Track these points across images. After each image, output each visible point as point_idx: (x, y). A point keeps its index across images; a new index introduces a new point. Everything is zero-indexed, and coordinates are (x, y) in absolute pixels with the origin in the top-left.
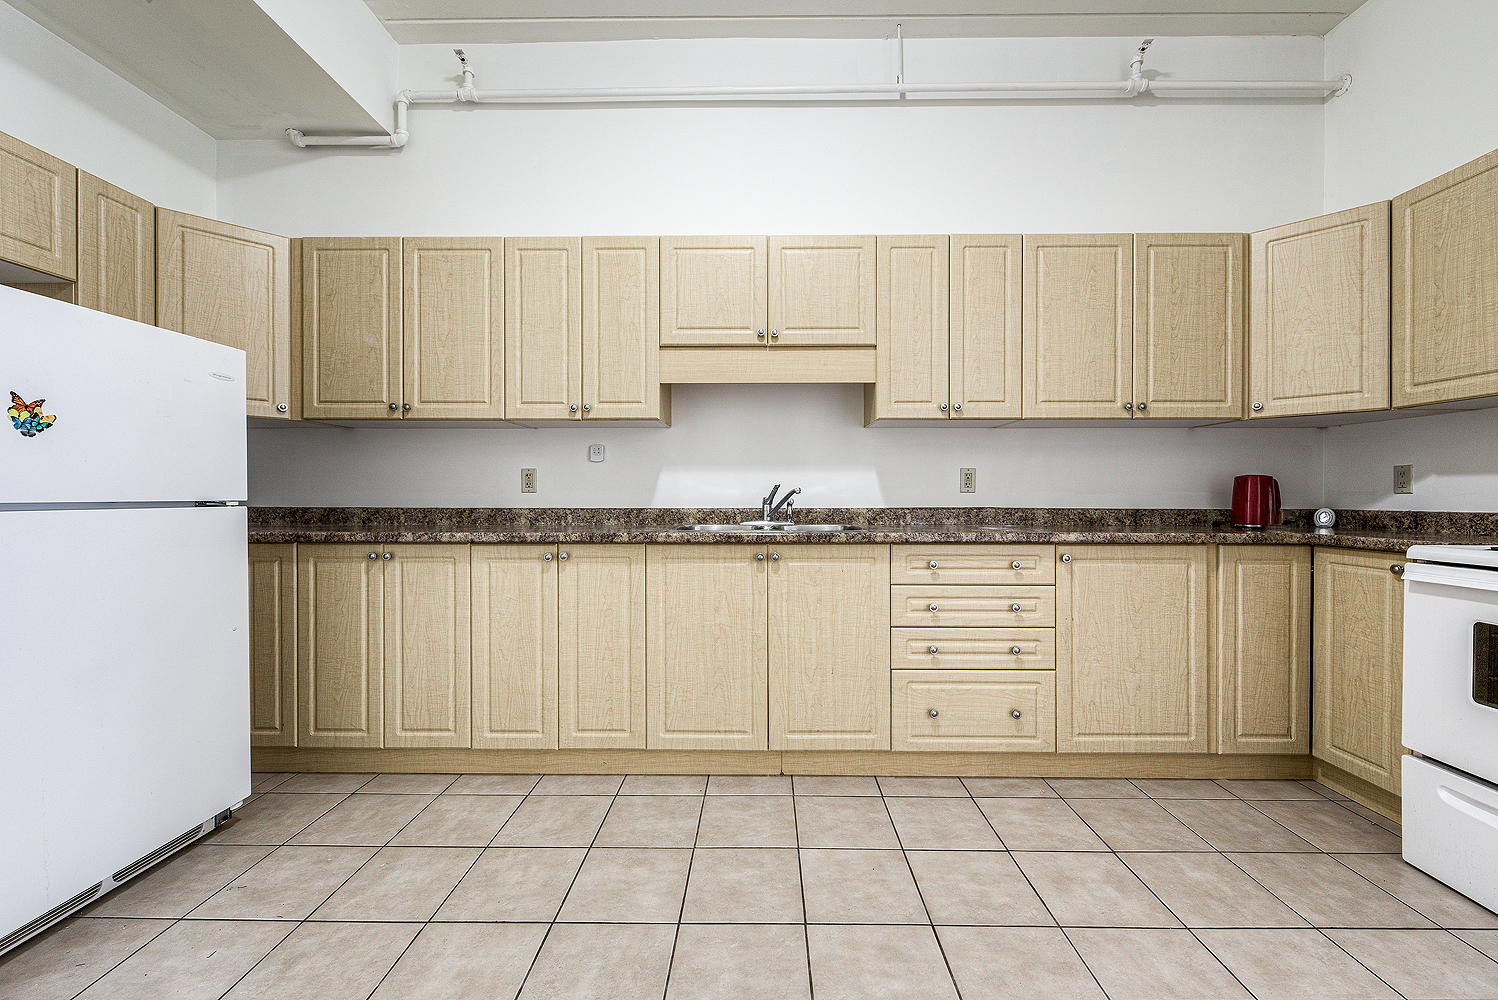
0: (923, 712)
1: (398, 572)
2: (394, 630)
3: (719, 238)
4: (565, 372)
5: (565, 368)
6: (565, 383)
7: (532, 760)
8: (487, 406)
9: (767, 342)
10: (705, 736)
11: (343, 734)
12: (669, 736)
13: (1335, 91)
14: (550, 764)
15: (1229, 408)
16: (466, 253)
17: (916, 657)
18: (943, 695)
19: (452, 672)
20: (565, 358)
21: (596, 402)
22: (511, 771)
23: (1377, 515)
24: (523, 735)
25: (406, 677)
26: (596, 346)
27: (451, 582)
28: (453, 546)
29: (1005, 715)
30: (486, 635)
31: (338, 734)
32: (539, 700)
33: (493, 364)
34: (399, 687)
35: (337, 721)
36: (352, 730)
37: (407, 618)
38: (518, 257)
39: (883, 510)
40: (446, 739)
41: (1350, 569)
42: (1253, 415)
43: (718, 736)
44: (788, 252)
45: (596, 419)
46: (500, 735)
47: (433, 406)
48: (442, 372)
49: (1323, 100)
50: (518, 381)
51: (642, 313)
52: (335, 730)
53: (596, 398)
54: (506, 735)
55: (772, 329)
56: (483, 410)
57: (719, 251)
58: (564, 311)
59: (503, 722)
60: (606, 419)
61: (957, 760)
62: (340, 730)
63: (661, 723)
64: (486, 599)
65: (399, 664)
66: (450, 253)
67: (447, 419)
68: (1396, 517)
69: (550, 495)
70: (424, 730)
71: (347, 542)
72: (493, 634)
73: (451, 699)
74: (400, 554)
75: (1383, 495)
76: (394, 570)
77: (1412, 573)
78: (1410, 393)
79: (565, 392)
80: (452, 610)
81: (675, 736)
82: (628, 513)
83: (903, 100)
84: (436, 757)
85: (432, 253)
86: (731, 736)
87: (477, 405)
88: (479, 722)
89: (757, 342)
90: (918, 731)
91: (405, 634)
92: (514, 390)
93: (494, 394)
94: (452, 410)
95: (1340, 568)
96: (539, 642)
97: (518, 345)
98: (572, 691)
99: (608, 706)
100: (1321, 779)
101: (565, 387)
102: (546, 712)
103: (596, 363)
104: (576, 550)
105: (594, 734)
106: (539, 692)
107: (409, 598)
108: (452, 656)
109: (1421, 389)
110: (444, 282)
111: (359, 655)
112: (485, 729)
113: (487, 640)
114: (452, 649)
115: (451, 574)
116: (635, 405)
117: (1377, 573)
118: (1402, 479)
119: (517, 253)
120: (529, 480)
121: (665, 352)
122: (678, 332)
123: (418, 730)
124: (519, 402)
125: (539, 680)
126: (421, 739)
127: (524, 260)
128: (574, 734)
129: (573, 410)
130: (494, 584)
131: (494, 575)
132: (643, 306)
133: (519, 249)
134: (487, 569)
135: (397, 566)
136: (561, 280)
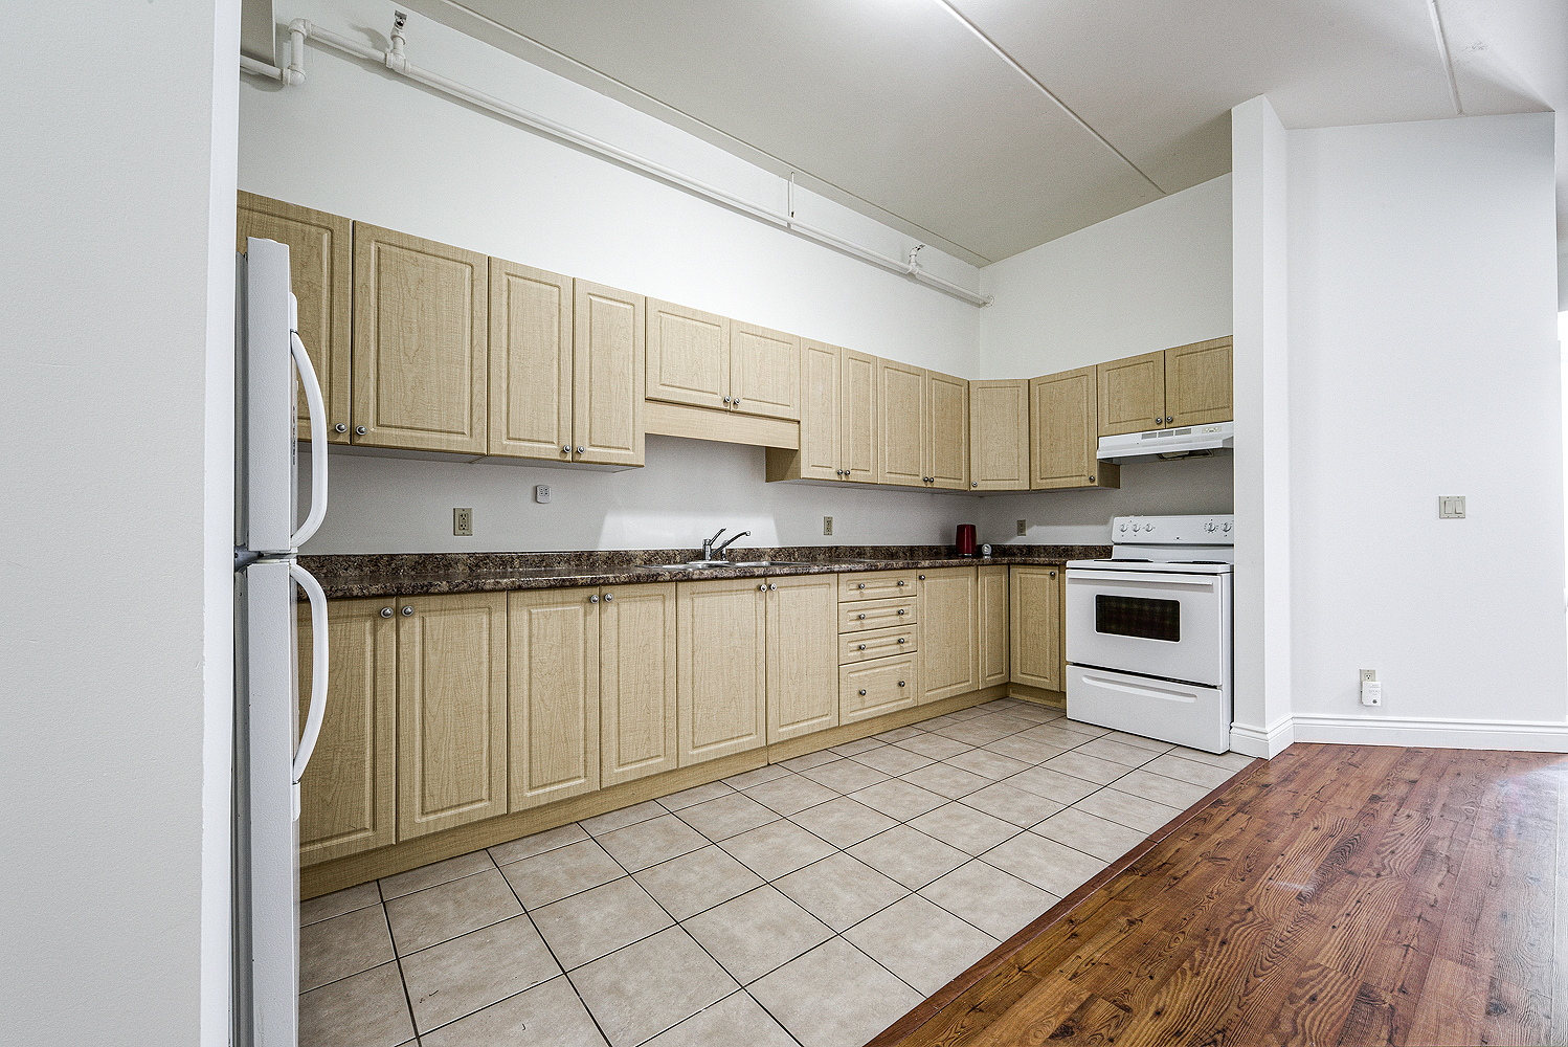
0: (856, 693)
1: (418, 630)
2: (412, 699)
3: (695, 312)
4: (556, 411)
5: (555, 407)
6: (556, 422)
7: (563, 811)
8: (467, 439)
9: (730, 408)
10: (723, 745)
11: (335, 842)
12: (695, 752)
13: (985, 303)
14: (581, 810)
15: (962, 485)
16: (440, 261)
17: (852, 654)
18: (866, 679)
19: (486, 733)
20: (556, 398)
21: (587, 444)
22: (542, 828)
23: (1011, 547)
24: (565, 785)
25: (429, 750)
26: (587, 389)
27: (485, 635)
28: (488, 594)
29: (896, 686)
30: (526, 687)
31: (327, 844)
32: (582, 744)
33: (475, 391)
34: (418, 765)
35: (327, 826)
36: (349, 833)
37: (429, 681)
38: (505, 282)
39: (780, 549)
40: (481, 809)
41: (1028, 576)
42: (972, 489)
43: (732, 742)
44: (744, 335)
45: (586, 462)
46: (541, 791)
47: (394, 432)
48: (409, 393)
49: (979, 306)
50: (504, 415)
51: (631, 365)
52: (322, 840)
53: (587, 441)
54: (548, 789)
55: (734, 397)
56: (462, 442)
57: (694, 322)
58: (556, 348)
59: (545, 775)
60: (596, 463)
61: (866, 726)
62: (331, 838)
63: (690, 742)
64: (526, 649)
65: (418, 739)
66: (420, 256)
67: (415, 449)
68: (1020, 548)
69: (485, 539)
70: (451, 807)
71: (357, 597)
72: (534, 686)
73: (485, 764)
74: (420, 608)
75: (1012, 536)
76: (414, 627)
77: (1069, 574)
78: (1039, 484)
79: (555, 432)
80: (486, 665)
81: (701, 750)
82: (578, 556)
83: (788, 229)
84: (452, 839)
85: (393, 249)
86: (741, 740)
87: (454, 437)
88: (517, 780)
89: (723, 407)
90: (853, 708)
91: (428, 700)
92: (498, 423)
93: (475, 426)
94: (422, 439)
95: (1023, 576)
96: (582, 685)
97: (504, 375)
98: (614, 728)
99: (646, 736)
100: (1012, 695)
101: (555, 427)
102: (589, 755)
103: (587, 406)
104: (618, 591)
105: (633, 766)
106: (582, 737)
107: (432, 658)
108: (485, 716)
109: (1044, 481)
110: (412, 287)
111: (361, 737)
112: (525, 788)
113: (526, 693)
114: (485, 709)
115: (485, 626)
116: (624, 452)
117: (1042, 576)
118: (1021, 528)
119: (505, 277)
120: (462, 522)
121: (649, 404)
122: (661, 388)
123: (442, 810)
124: (504, 437)
125: (582, 724)
126: (448, 818)
127: (512, 287)
128: (616, 771)
129: (564, 452)
130: (535, 632)
131: (535, 622)
132: (631, 359)
133: (507, 274)
134: (526, 617)
135: (418, 622)
136: (552, 317)
